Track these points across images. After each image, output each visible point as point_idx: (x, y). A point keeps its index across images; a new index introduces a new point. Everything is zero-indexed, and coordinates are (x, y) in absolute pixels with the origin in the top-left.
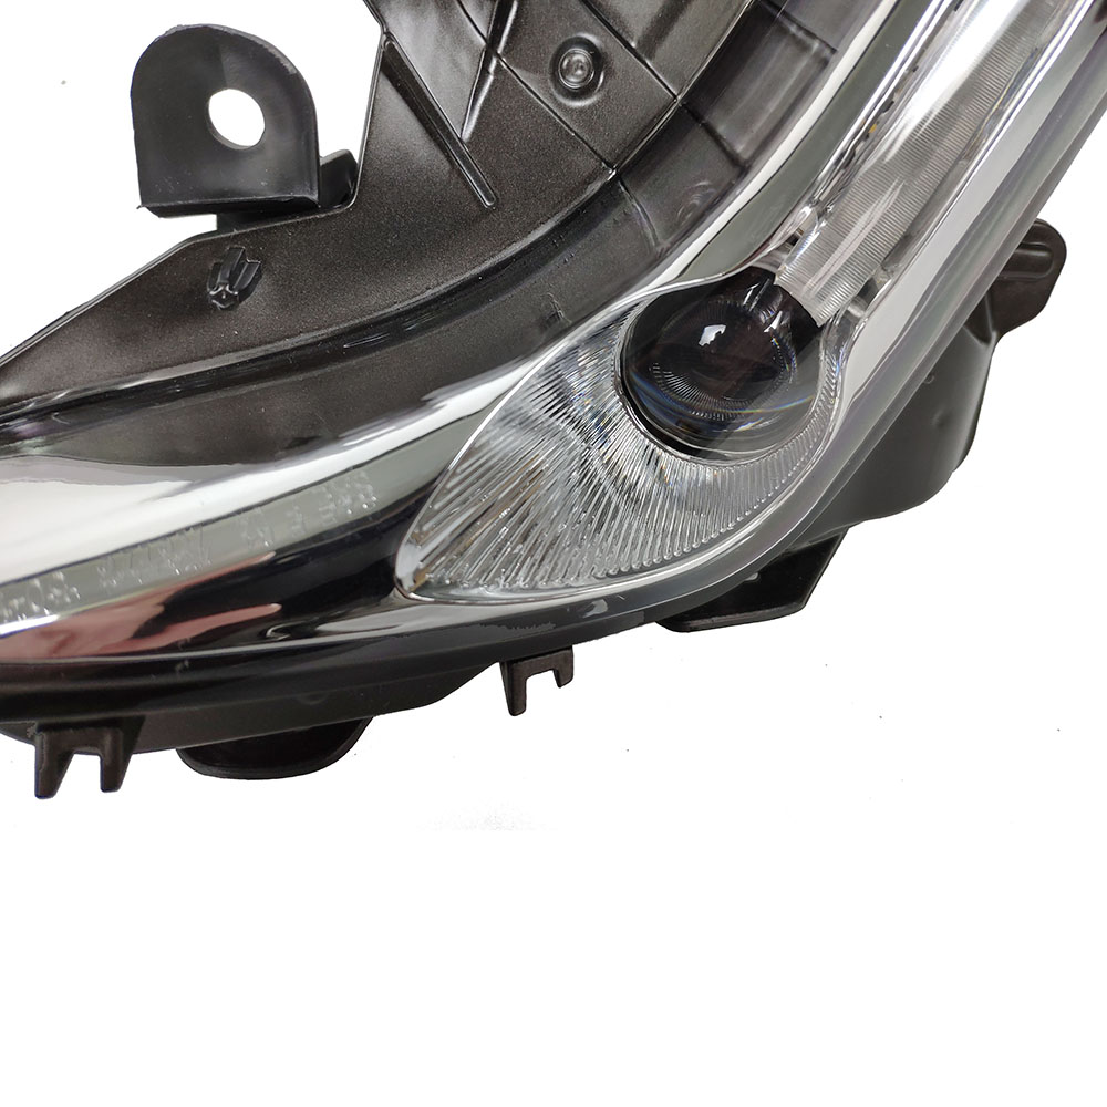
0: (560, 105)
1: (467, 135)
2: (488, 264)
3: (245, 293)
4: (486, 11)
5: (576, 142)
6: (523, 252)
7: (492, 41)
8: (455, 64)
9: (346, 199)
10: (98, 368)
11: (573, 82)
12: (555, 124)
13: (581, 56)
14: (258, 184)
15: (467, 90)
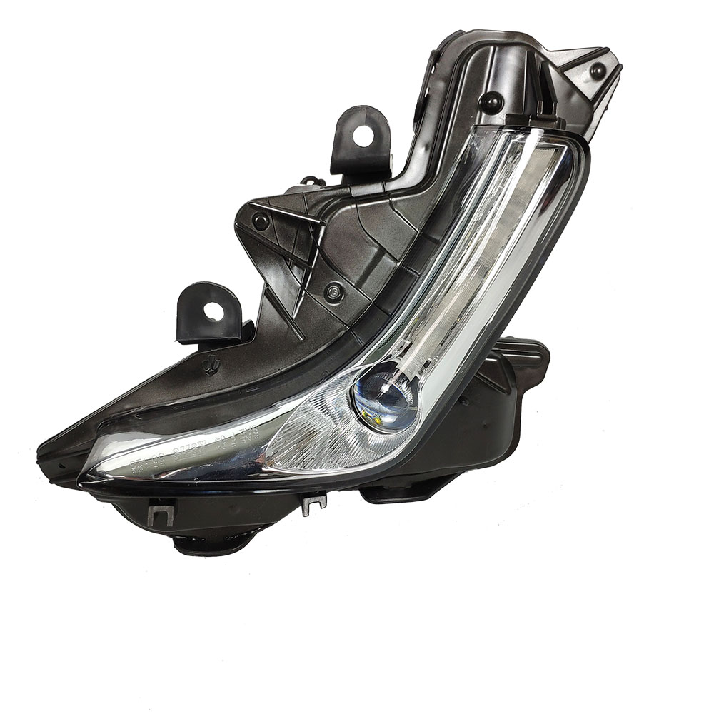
0: (328, 305)
1: (294, 317)
2: (302, 361)
3: (216, 371)
4: (301, 275)
5: (334, 318)
6: (315, 356)
7: (303, 285)
8: (290, 293)
9: (250, 339)
10: (160, 399)
11: (333, 297)
12: (326, 312)
13: (336, 289)
14: (219, 334)
15: (294, 301)
